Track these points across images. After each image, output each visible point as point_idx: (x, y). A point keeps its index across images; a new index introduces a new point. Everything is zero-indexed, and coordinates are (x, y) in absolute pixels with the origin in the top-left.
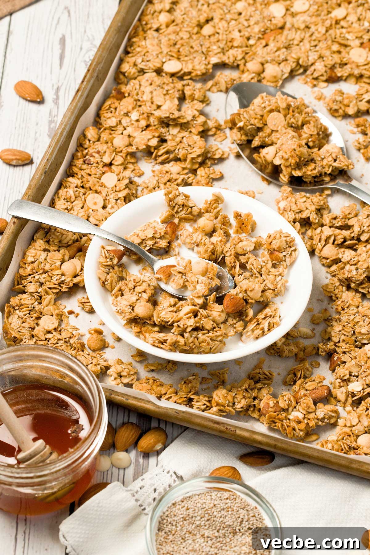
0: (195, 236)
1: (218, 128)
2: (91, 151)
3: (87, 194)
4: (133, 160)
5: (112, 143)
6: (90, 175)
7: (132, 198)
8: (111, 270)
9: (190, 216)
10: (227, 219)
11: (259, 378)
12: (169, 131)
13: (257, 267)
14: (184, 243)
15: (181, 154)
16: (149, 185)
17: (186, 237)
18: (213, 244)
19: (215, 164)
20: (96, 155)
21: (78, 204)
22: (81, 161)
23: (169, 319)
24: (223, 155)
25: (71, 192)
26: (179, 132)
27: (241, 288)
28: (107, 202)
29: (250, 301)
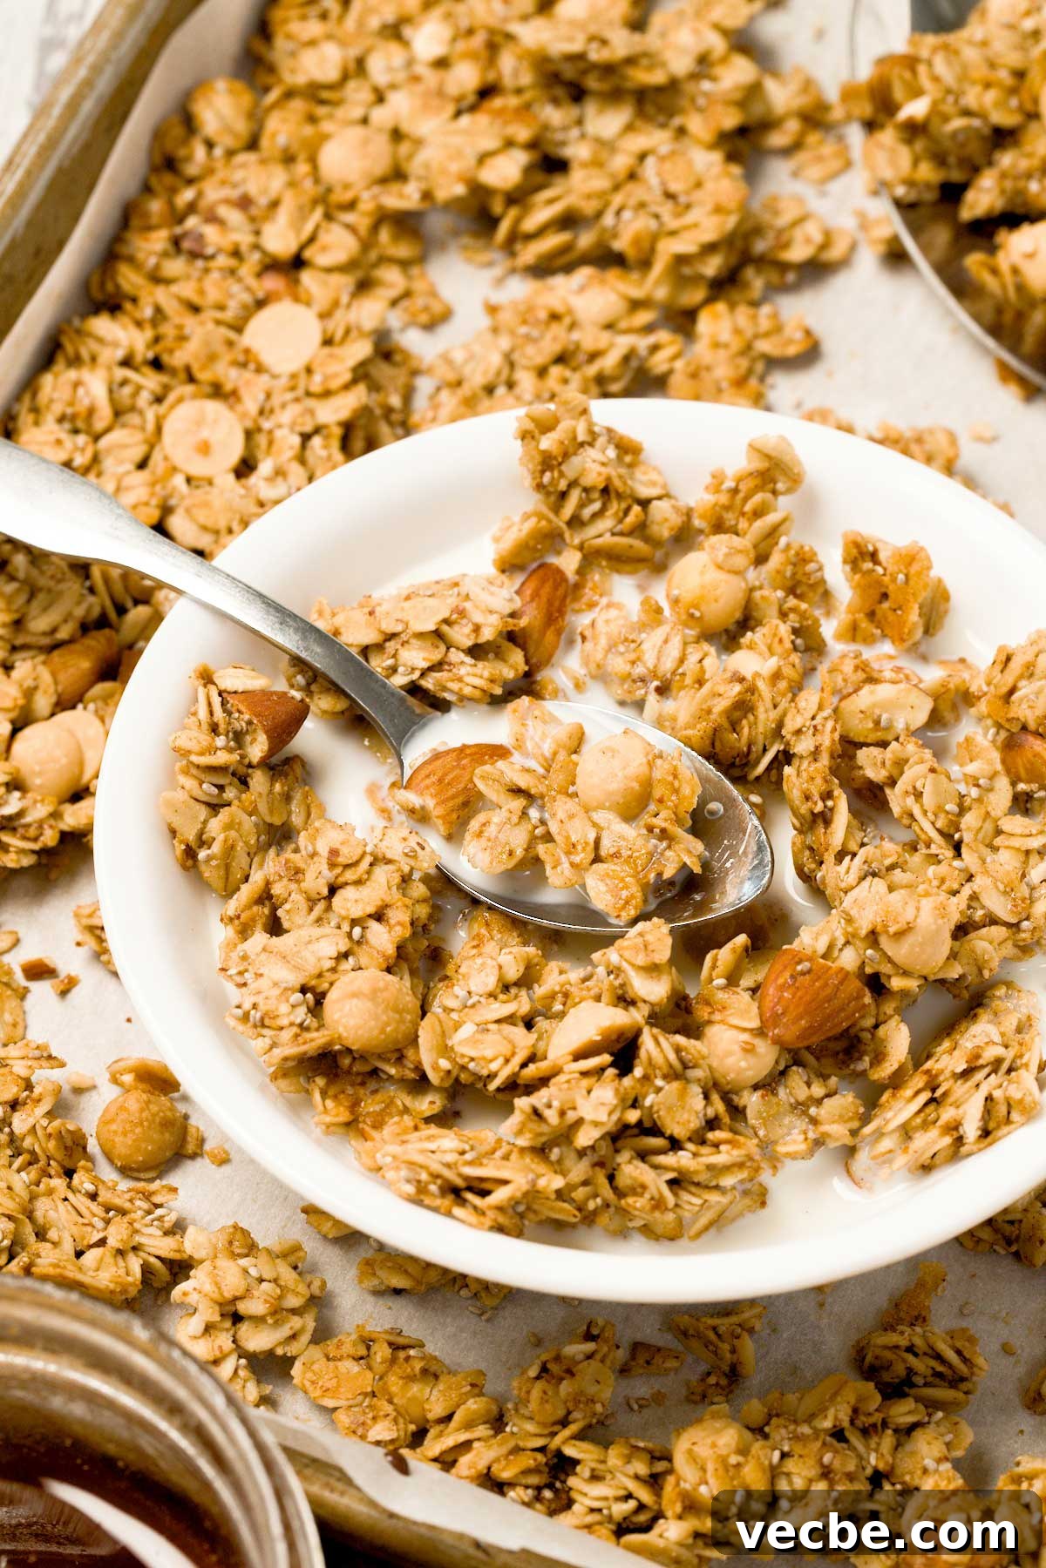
0: (651, 642)
1: (815, 118)
2: (213, 193)
3: (171, 397)
4: (403, 250)
5: (313, 160)
6: (195, 309)
7: (384, 429)
8: (230, 794)
9: (638, 544)
10: (811, 567)
11: (910, 1371)
12: (580, 122)
13: (940, 809)
14: (601, 675)
15: (627, 232)
16: (467, 370)
17: (611, 647)
18: (742, 680)
19: (785, 289)
20: (234, 216)
21: (123, 443)
22: (158, 241)
23: (494, 1066)
24: (825, 246)
25: (95, 387)
26: (629, 128)
27: (849, 920)
28: (262, 440)
29: (896, 983)
